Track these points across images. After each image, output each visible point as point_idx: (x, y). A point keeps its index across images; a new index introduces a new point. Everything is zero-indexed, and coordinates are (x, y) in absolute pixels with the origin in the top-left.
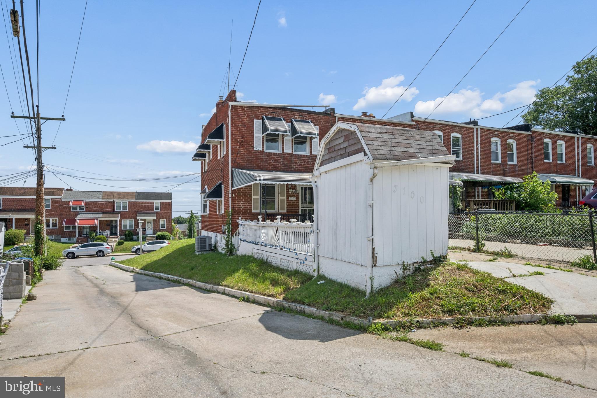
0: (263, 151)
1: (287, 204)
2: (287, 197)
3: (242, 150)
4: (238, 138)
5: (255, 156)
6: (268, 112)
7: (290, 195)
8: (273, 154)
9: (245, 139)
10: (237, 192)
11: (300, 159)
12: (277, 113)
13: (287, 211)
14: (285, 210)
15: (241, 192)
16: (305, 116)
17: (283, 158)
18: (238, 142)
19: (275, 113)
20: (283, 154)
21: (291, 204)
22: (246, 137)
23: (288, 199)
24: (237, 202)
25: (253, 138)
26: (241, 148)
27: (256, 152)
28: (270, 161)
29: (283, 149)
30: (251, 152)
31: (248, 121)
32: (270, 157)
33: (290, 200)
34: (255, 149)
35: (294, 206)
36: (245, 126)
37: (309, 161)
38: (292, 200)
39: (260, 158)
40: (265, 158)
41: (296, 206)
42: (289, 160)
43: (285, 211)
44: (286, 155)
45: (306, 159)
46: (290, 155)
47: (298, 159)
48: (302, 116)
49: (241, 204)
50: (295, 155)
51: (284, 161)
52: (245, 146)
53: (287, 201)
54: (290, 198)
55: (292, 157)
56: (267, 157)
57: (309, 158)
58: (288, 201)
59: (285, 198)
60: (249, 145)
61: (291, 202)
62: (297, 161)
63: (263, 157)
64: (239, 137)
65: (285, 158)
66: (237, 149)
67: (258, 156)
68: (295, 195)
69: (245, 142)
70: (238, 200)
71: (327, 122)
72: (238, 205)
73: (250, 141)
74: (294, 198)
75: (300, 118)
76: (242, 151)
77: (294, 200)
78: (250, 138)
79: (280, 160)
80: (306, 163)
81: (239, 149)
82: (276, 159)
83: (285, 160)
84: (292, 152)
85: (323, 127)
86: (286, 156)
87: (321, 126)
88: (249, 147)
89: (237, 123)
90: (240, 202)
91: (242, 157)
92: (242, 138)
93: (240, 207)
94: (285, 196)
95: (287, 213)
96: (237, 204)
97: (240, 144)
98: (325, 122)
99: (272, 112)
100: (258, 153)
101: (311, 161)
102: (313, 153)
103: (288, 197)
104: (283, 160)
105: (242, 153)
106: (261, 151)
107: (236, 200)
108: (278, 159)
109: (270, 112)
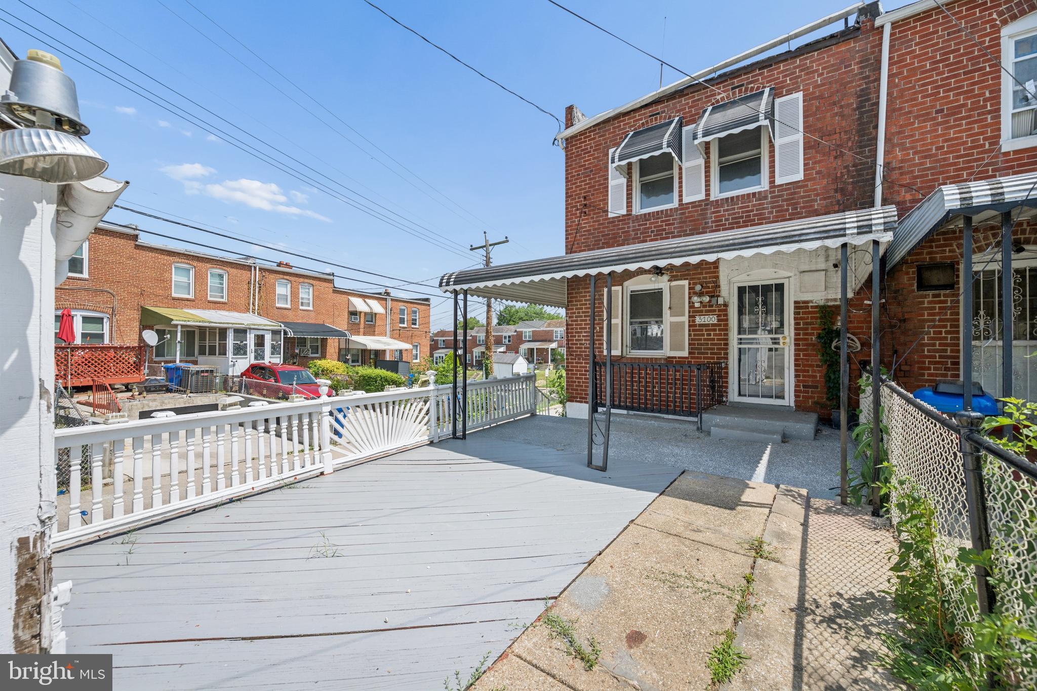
0: (631, 215)
1: (690, 335)
2: (690, 317)
3: (584, 223)
4: (578, 202)
5: (612, 230)
6: (641, 119)
7: (699, 312)
8: (653, 216)
9: (590, 199)
10: (575, 313)
11: (734, 209)
12: (664, 112)
13: (690, 353)
14: (683, 350)
15: (583, 312)
16: (751, 83)
17: (681, 218)
18: (578, 209)
19: (658, 114)
20: (681, 209)
21: (703, 335)
22: (593, 195)
23: (694, 321)
24: (576, 333)
25: (607, 191)
26: (583, 220)
27: (613, 221)
28: (646, 233)
29: (681, 196)
30: (602, 224)
31: (598, 157)
32: (646, 224)
33: (700, 325)
34: (610, 215)
35: (713, 339)
36: (591, 171)
37: (764, 209)
38: (707, 325)
39: (623, 233)
40: (633, 230)
41: (718, 340)
42: (698, 220)
43: (685, 354)
44: (688, 208)
45: (754, 206)
46: (700, 206)
47: (724, 211)
48: (742, 85)
49: (583, 336)
50: (717, 201)
51: (681, 227)
52: (589, 215)
53: (690, 326)
54: (699, 320)
55: (707, 209)
56: (639, 225)
57: (766, 198)
58: (695, 325)
59: (685, 319)
60: (598, 209)
61: (702, 330)
62: (724, 216)
63: (629, 227)
64: (579, 198)
65: (687, 217)
66: (576, 225)
67: (619, 229)
68: (715, 311)
69: (590, 206)
70: (577, 329)
71: (841, 63)
72: (576, 340)
73: (600, 201)
74: (712, 319)
75: (734, 94)
76: (585, 227)
77: (713, 325)
78: (601, 193)
79: (673, 224)
80: (755, 215)
81: (578, 224)
82: (662, 226)
83: (685, 222)
84: (708, 195)
85: (823, 85)
86: (689, 212)
87: (816, 86)
88: (599, 213)
89: (575, 172)
90: (581, 333)
91: (584, 239)
92: (585, 198)
93: (581, 344)
94: (683, 315)
95: (692, 358)
96: (575, 336)
97: (581, 213)
98: (833, 65)
99: (650, 116)
100: (619, 221)
101: (772, 208)
102: (778, 181)
103: (694, 317)
104: (680, 223)
105: (584, 231)
106: (623, 216)
107: (572, 329)
108: (666, 225)
109: (645, 118)
